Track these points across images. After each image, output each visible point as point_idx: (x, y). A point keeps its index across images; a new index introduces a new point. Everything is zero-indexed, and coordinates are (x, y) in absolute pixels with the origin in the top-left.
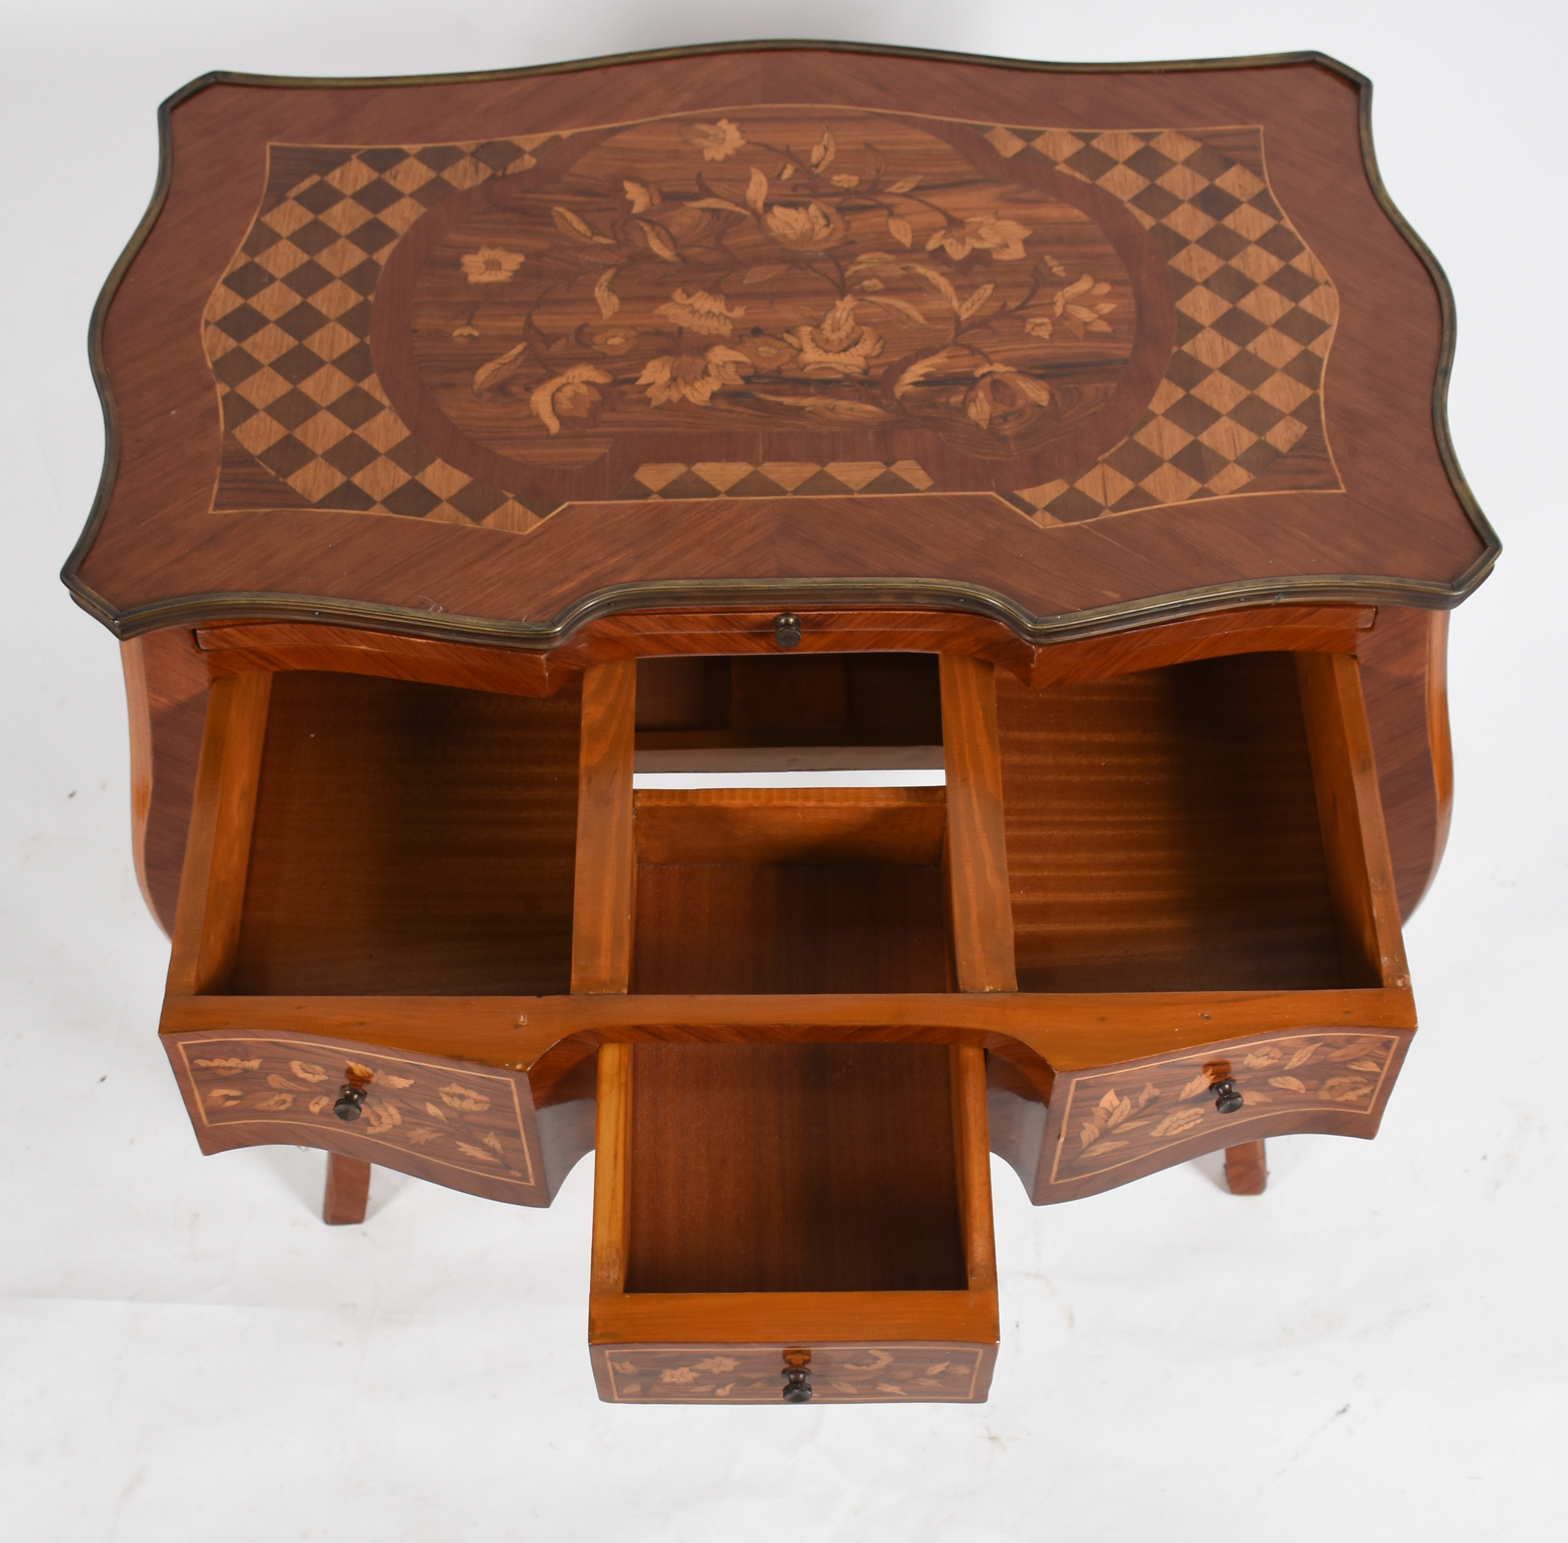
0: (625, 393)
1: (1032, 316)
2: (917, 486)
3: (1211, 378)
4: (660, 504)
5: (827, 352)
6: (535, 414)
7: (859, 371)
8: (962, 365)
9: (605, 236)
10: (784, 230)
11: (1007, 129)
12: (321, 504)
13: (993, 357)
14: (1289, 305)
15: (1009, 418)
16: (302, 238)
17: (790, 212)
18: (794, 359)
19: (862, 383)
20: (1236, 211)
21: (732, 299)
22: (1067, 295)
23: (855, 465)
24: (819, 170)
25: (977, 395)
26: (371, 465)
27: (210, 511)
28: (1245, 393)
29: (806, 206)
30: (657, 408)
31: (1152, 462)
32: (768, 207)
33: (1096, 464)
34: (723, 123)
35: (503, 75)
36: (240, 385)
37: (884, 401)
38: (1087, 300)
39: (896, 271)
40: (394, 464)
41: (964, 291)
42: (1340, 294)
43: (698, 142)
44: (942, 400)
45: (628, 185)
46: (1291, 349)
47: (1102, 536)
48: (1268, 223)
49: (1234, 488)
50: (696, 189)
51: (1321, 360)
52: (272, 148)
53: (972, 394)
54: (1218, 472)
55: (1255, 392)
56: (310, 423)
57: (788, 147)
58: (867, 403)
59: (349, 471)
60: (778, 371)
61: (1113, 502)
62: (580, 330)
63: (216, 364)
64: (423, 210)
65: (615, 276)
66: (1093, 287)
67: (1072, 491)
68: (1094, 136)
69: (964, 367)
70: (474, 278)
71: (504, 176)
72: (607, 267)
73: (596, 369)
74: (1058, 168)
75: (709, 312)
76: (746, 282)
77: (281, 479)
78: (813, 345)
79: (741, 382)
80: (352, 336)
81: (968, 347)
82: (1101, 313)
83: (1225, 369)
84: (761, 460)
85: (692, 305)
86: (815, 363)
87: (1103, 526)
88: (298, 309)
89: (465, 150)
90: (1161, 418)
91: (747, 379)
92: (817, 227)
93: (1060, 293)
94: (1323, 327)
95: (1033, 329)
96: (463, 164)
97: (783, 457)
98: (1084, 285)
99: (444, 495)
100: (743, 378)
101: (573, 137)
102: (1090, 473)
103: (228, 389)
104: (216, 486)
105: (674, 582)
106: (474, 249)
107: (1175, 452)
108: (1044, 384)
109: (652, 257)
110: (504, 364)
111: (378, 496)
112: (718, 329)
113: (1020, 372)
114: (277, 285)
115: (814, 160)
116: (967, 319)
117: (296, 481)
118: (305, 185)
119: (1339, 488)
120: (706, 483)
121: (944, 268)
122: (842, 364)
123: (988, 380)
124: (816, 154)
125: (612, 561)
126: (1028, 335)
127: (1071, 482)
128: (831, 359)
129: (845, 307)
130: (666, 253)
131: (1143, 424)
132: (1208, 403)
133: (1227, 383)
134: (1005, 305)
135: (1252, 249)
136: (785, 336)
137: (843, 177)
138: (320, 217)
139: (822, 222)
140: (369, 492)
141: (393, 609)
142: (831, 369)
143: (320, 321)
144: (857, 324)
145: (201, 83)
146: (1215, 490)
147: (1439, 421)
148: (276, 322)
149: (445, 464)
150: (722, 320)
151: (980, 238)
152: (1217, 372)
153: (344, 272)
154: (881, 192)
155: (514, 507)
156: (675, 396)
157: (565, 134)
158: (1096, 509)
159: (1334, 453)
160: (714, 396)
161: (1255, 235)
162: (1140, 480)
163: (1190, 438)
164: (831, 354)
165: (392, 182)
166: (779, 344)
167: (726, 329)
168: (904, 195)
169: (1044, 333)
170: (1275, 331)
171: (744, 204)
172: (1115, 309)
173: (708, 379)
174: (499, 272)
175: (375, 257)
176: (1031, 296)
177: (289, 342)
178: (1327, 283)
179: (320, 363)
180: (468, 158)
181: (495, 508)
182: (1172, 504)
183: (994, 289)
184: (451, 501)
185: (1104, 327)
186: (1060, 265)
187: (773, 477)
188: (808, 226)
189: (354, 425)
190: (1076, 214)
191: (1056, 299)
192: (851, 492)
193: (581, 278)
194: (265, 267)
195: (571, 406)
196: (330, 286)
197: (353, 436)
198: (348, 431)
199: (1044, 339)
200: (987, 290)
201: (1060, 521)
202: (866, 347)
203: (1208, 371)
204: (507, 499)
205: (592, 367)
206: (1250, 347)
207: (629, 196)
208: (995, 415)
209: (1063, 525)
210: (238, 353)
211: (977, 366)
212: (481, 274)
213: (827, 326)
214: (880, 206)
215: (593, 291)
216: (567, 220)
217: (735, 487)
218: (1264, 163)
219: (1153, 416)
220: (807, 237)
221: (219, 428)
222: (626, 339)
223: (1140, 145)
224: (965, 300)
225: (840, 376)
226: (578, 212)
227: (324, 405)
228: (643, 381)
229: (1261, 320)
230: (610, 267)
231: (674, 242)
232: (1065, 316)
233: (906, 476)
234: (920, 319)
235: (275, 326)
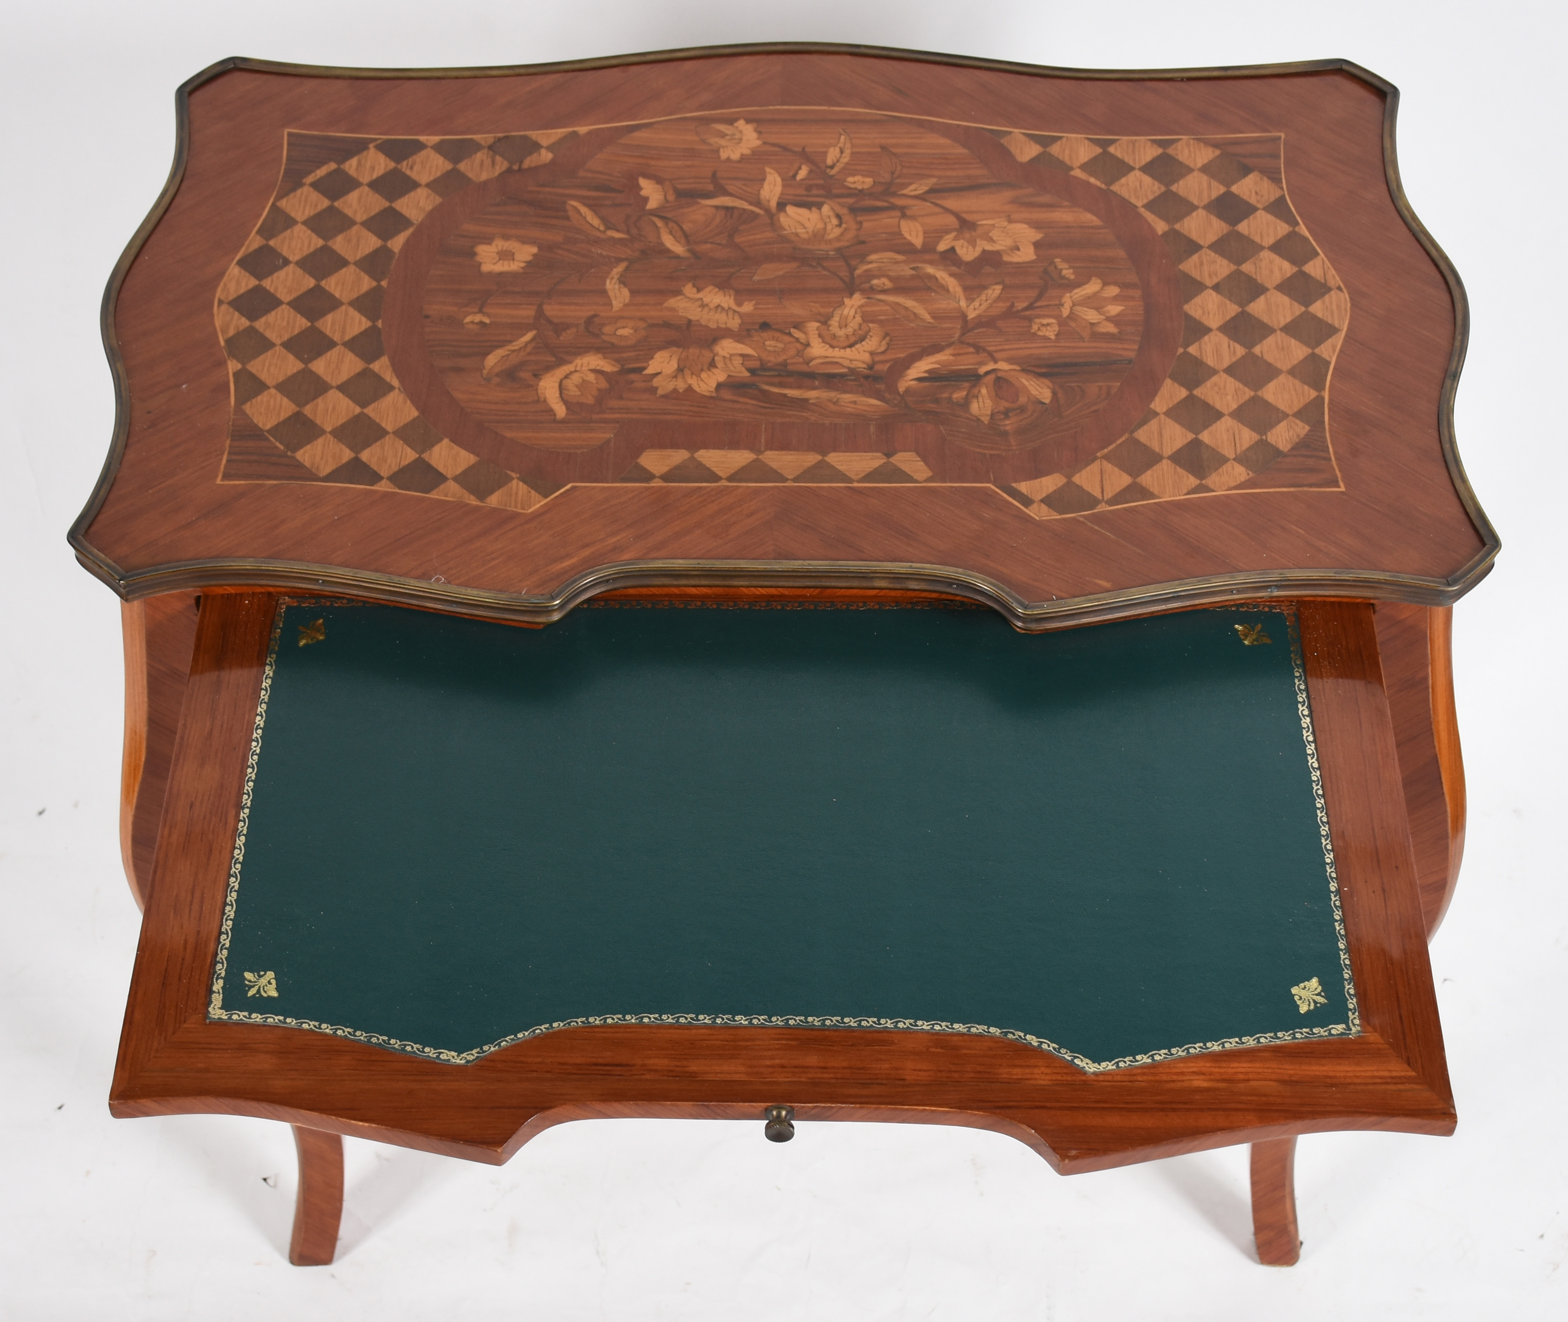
0: (632, 382)
1: (1039, 317)
2: (916, 476)
3: (1215, 379)
4: (661, 488)
5: (833, 347)
6: (542, 399)
7: (865, 366)
8: (966, 362)
9: (618, 231)
10: (796, 229)
11: (1024, 134)
12: (328, 478)
13: (997, 355)
14: (1299, 309)
15: (1010, 414)
16: (316, 224)
17: (803, 211)
18: (799, 353)
19: (866, 377)
20: (1251, 217)
21: (741, 295)
22: (1075, 297)
23: (855, 456)
24: (833, 172)
25: (979, 391)
26: (378, 443)
27: (219, 481)
28: (1248, 393)
29: (819, 206)
30: (663, 396)
31: (1152, 459)
32: (781, 206)
33: (1095, 459)
34: (741, 123)
35: (522, 71)
36: (252, 363)
37: (887, 395)
38: (1094, 302)
39: (906, 271)
40: (402, 442)
41: (972, 291)
42: (1351, 299)
43: (715, 141)
44: (945, 395)
45: (642, 182)
46: (1298, 351)
47: (1096, 528)
48: (1283, 229)
49: (1232, 484)
50: (711, 187)
51: (1329, 363)
52: (289, 134)
53: (976, 391)
54: (1216, 469)
55: (1259, 393)
56: (320, 400)
57: (804, 148)
58: (870, 397)
59: (357, 447)
60: (785, 364)
61: (1110, 496)
62: (590, 321)
63: (228, 341)
64: (438, 200)
65: (627, 269)
66: (1102, 289)
67: (1070, 484)
68: (1113, 142)
69: (967, 365)
70: (486, 268)
71: (520, 170)
72: (619, 260)
73: (605, 358)
74: (1072, 173)
75: (718, 306)
76: (756, 278)
77: (289, 453)
78: (820, 340)
79: (747, 374)
80: (364, 319)
81: (973, 345)
82: (1109, 315)
83: (1229, 371)
84: (762, 449)
85: (701, 299)
86: (820, 357)
87: (1098, 519)
88: (311, 291)
89: (483, 143)
90: (1162, 416)
91: (752, 371)
92: (829, 227)
93: (1068, 295)
94: (1332, 330)
95: (1039, 329)
96: (479, 156)
97: (785, 447)
98: (1093, 287)
99: (449, 473)
100: (748, 370)
101: (590, 133)
102: (1089, 468)
103: (239, 366)
104: (225, 458)
105: (672, 561)
106: (488, 240)
107: (1174, 450)
108: (1047, 381)
109: (665, 251)
110: (514, 351)
111: (384, 473)
112: (726, 323)
113: (1023, 370)
114: (290, 268)
115: (829, 162)
116: (973, 319)
117: (305, 455)
118: (322, 172)
119: (1339, 487)
120: (708, 469)
121: (954, 269)
122: (848, 359)
123: (992, 377)
124: (832, 156)
125: (612, 540)
126: (1035, 334)
127: (1069, 477)
128: (837, 353)
129: (853, 304)
130: (678, 249)
131: (1144, 422)
132: (1211, 403)
133: (1231, 384)
134: (1013, 305)
135: (1265, 254)
136: (793, 330)
137: (858, 178)
138: (336, 204)
139: (835, 221)
140: (375, 469)
141: (396, 579)
142: (837, 363)
143: (333, 304)
144: (864, 321)
145: (220, 68)
146: (1212, 486)
147: (1445, 424)
148: (289, 304)
149: (452, 444)
150: (730, 313)
151: (991, 240)
152: (1222, 373)
153: (358, 258)
154: (894, 194)
155: (518, 487)
156: (681, 385)
157: (583, 130)
158: (1093, 502)
159: (1335, 453)
160: (719, 386)
161: (1269, 241)
162: (1138, 476)
163: (1190, 436)
164: (837, 349)
165: (408, 172)
166: (787, 339)
167: (734, 323)
168: (916, 197)
169: (1051, 333)
170: (1283, 334)
171: (758, 203)
172: (1123, 310)
173: (714, 370)
174: (511, 262)
175: (389, 244)
176: (1039, 297)
177: (302, 323)
178: (1339, 288)
179: (332, 344)
180: (485, 151)
181: (499, 487)
182: (1168, 499)
183: (1003, 289)
184: (456, 479)
185: (1111, 328)
186: (1070, 268)
187: (774, 465)
188: (820, 226)
189: (363, 405)
190: (1089, 218)
191: (1063, 300)
192: (851, 481)
193: (593, 270)
194: (279, 250)
195: (578, 393)
196: (344, 270)
197: (362, 414)
198: (358, 410)
199: (1050, 339)
200: (996, 291)
201: (1055, 513)
202: (872, 343)
203: (1213, 372)
204: (512, 479)
205: (600, 356)
206: (1257, 350)
207: (643, 193)
208: (996, 410)
209: (1059, 517)
210: (251, 332)
211: (982, 363)
212: (494, 264)
213: (834, 322)
214: (893, 207)
215: (604, 284)
216: (581, 214)
217: (736, 473)
218: (1283, 170)
219: (1156, 414)
220: (819, 236)
221: (230, 402)
222: (635, 331)
223: (1158, 151)
224: (973, 300)
225: (844, 370)
226: (593, 206)
227: (334, 384)
228: (649, 371)
229: (1270, 324)
230: (622, 260)
231: (687, 238)
232: (1072, 316)
233: (905, 467)
234: (927, 317)
235: (288, 307)
